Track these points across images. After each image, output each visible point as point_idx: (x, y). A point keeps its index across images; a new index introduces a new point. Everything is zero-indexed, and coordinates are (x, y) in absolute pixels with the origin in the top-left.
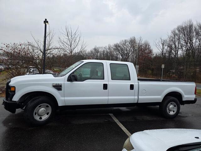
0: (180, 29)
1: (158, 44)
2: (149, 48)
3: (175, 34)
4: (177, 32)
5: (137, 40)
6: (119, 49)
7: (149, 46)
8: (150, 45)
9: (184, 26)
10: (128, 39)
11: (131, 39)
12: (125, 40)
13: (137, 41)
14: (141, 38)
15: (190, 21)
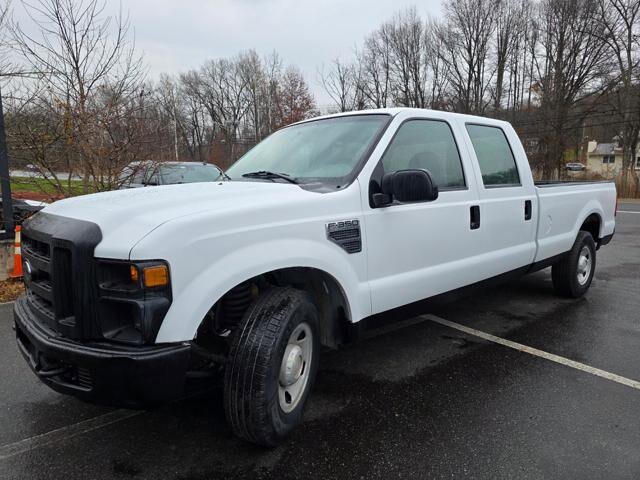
0: (389, 37)
1: (329, 80)
2: (301, 93)
3: (376, 52)
4: (381, 43)
5: (263, 63)
6: (202, 91)
7: (302, 84)
8: (305, 81)
9: (397, 27)
10: (232, 56)
11: (241, 56)
12: (221, 62)
13: (265, 67)
14: (275, 57)
15: (413, 13)
